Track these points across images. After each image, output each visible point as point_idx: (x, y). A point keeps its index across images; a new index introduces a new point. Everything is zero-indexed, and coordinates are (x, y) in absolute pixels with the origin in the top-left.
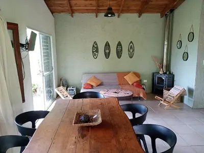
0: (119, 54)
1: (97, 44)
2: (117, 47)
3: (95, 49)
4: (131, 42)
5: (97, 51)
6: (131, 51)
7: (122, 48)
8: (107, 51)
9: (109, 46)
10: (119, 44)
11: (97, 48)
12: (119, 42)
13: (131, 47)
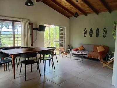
0: (97, 35)
1: (86, 30)
2: (96, 31)
3: (85, 32)
4: (105, 28)
5: (86, 33)
6: (105, 33)
7: (99, 31)
8: (91, 33)
9: (92, 30)
10: (98, 29)
11: (86, 32)
12: (98, 28)
13: (105, 31)
